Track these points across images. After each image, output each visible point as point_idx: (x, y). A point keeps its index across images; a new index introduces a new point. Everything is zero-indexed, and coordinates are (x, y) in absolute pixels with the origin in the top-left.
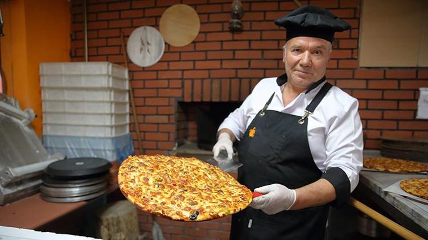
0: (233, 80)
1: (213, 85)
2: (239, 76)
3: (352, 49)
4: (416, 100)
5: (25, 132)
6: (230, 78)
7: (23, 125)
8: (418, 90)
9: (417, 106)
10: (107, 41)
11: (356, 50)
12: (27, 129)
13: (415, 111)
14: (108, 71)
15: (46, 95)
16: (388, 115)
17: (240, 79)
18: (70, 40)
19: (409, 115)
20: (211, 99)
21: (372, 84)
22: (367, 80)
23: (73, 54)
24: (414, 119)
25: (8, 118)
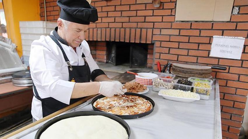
0: (107, 29)
1: (98, 32)
2: (110, 27)
3: (172, 9)
4: (210, 43)
5: (11, 54)
6: (106, 28)
7: (10, 51)
8: (212, 37)
9: (210, 48)
10: (54, 8)
11: (174, 10)
12: (12, 53)
13: (209, 51)
14: (43, 26)
15: (23, 37)
16: (192, 53)
17: (111, 28)
18: (39, 8)
19: (205, 54)
20: (97, 39)
21: (183, 32)
22: (180, 29)
23: (41, 16)
24: (208, 57)
25: (3, 48)
